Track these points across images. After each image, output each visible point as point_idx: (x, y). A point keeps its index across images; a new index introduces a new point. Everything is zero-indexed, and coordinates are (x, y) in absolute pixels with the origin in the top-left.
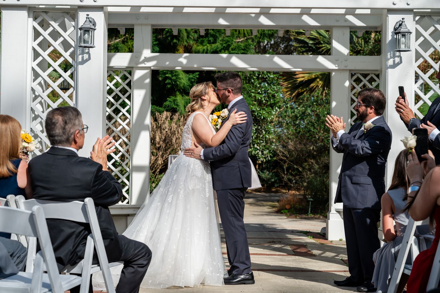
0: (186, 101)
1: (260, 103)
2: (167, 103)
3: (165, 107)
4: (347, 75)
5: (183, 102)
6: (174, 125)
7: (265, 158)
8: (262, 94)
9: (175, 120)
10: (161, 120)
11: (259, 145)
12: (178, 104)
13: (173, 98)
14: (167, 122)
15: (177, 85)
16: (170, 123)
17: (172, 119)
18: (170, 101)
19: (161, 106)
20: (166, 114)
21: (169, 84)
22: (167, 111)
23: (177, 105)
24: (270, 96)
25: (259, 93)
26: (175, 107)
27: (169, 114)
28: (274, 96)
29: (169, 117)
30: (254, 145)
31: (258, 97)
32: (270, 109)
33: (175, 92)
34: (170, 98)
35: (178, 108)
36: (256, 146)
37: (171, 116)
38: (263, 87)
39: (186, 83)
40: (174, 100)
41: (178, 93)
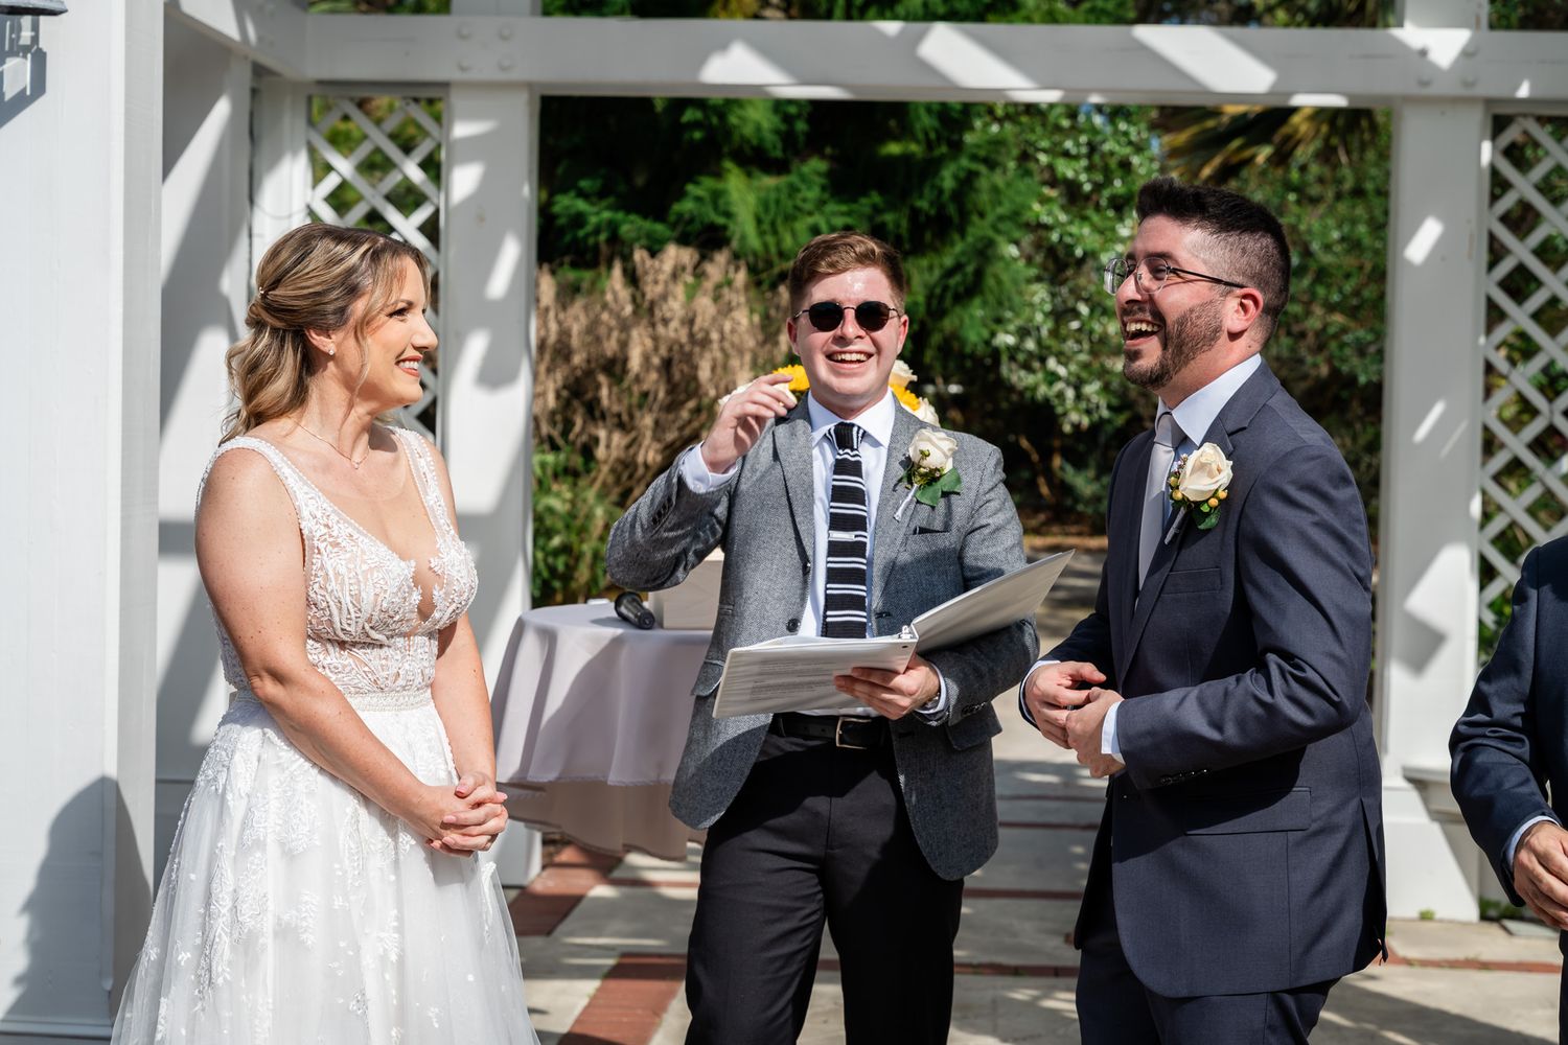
0: (763, 194)
1: (1073, 195)
2: (686, 206)
3: (673, 226)
4: (1476, 119)
5: (751, 199)
6: (705, 305)
7: (1088, 412)
8: (1076, 157)
9: (709, 285)
10: (656, 282)
11: (1063, 359)
12: (734, 209)
13: (708, 182)
14: (679, 291)
15: (728, 132)
16: (692, 293)
17: (699, 273)
18: (698, 199)
19: (659, 215)
20: (677, 257)
21: (696, 125)
22: (683, 241)
23: (728, 215)
24: (1113, 163)
25: (1066, 154)
26: (720, 220)
27: (687, 256)
28: (1125, 165)
29: (689, 269)
30: (1043, 360)
31: (1066, 169)
32: (1109, 219)
33: (719, 157)
34: (697, 183)
35: (732, 227)
36: (1052, 363)
37: (696, 267)
38: (1081, 131)
39: (766, 125)
40: (716, 196)
41: (728, 164)
